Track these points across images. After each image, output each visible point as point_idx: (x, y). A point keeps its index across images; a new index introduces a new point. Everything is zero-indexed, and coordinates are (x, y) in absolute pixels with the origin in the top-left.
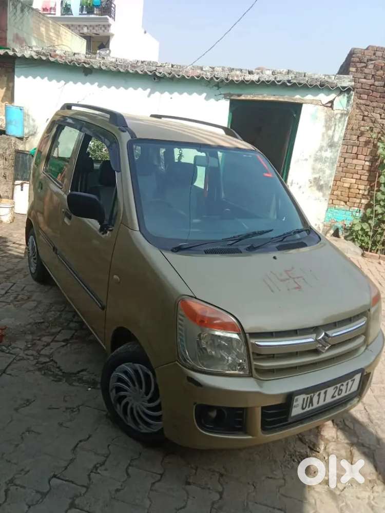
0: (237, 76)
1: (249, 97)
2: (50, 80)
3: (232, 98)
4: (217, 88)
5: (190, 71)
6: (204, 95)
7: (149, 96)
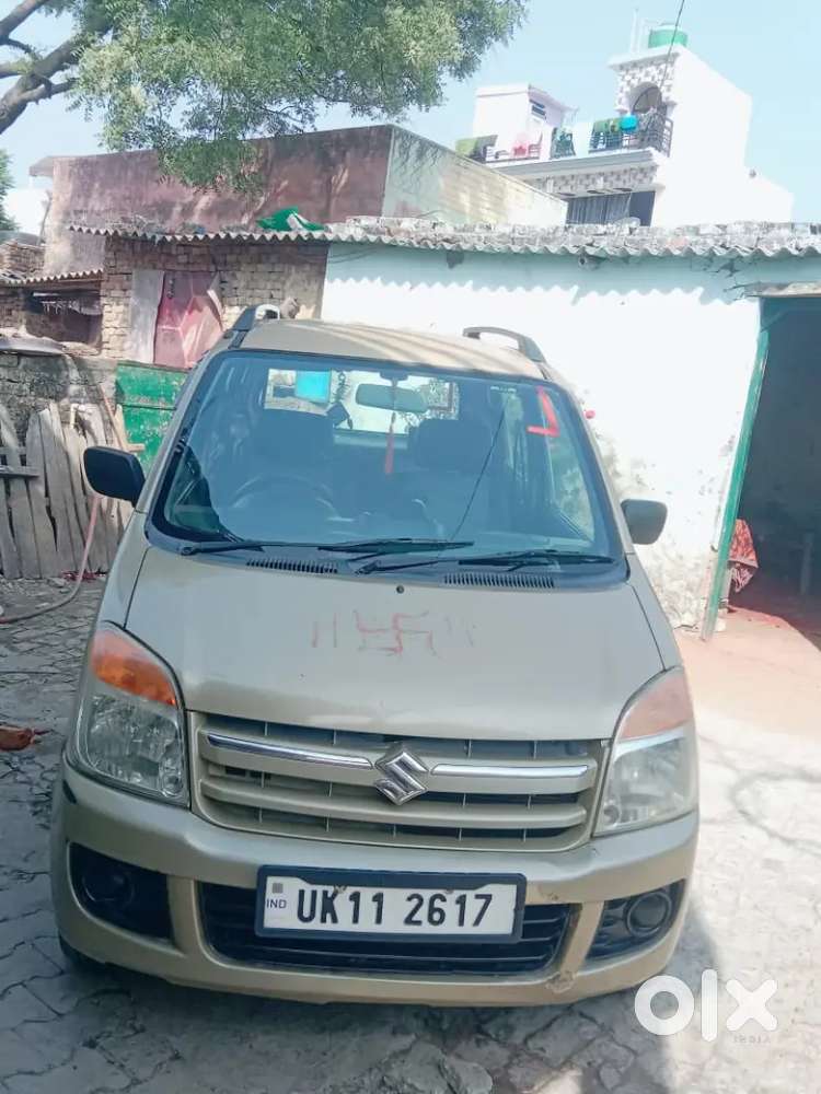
0: (780, 241)
1: (806, 289)
2: (385, 282)
3: (765, 293)
4: (728, 273)
5: (669, 239)
6: (700, 290)
7: (574, 302)
